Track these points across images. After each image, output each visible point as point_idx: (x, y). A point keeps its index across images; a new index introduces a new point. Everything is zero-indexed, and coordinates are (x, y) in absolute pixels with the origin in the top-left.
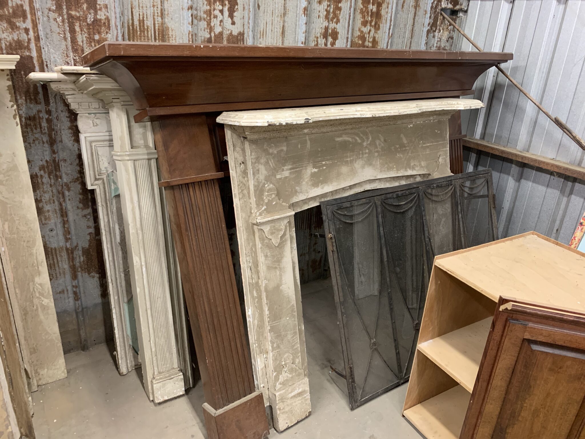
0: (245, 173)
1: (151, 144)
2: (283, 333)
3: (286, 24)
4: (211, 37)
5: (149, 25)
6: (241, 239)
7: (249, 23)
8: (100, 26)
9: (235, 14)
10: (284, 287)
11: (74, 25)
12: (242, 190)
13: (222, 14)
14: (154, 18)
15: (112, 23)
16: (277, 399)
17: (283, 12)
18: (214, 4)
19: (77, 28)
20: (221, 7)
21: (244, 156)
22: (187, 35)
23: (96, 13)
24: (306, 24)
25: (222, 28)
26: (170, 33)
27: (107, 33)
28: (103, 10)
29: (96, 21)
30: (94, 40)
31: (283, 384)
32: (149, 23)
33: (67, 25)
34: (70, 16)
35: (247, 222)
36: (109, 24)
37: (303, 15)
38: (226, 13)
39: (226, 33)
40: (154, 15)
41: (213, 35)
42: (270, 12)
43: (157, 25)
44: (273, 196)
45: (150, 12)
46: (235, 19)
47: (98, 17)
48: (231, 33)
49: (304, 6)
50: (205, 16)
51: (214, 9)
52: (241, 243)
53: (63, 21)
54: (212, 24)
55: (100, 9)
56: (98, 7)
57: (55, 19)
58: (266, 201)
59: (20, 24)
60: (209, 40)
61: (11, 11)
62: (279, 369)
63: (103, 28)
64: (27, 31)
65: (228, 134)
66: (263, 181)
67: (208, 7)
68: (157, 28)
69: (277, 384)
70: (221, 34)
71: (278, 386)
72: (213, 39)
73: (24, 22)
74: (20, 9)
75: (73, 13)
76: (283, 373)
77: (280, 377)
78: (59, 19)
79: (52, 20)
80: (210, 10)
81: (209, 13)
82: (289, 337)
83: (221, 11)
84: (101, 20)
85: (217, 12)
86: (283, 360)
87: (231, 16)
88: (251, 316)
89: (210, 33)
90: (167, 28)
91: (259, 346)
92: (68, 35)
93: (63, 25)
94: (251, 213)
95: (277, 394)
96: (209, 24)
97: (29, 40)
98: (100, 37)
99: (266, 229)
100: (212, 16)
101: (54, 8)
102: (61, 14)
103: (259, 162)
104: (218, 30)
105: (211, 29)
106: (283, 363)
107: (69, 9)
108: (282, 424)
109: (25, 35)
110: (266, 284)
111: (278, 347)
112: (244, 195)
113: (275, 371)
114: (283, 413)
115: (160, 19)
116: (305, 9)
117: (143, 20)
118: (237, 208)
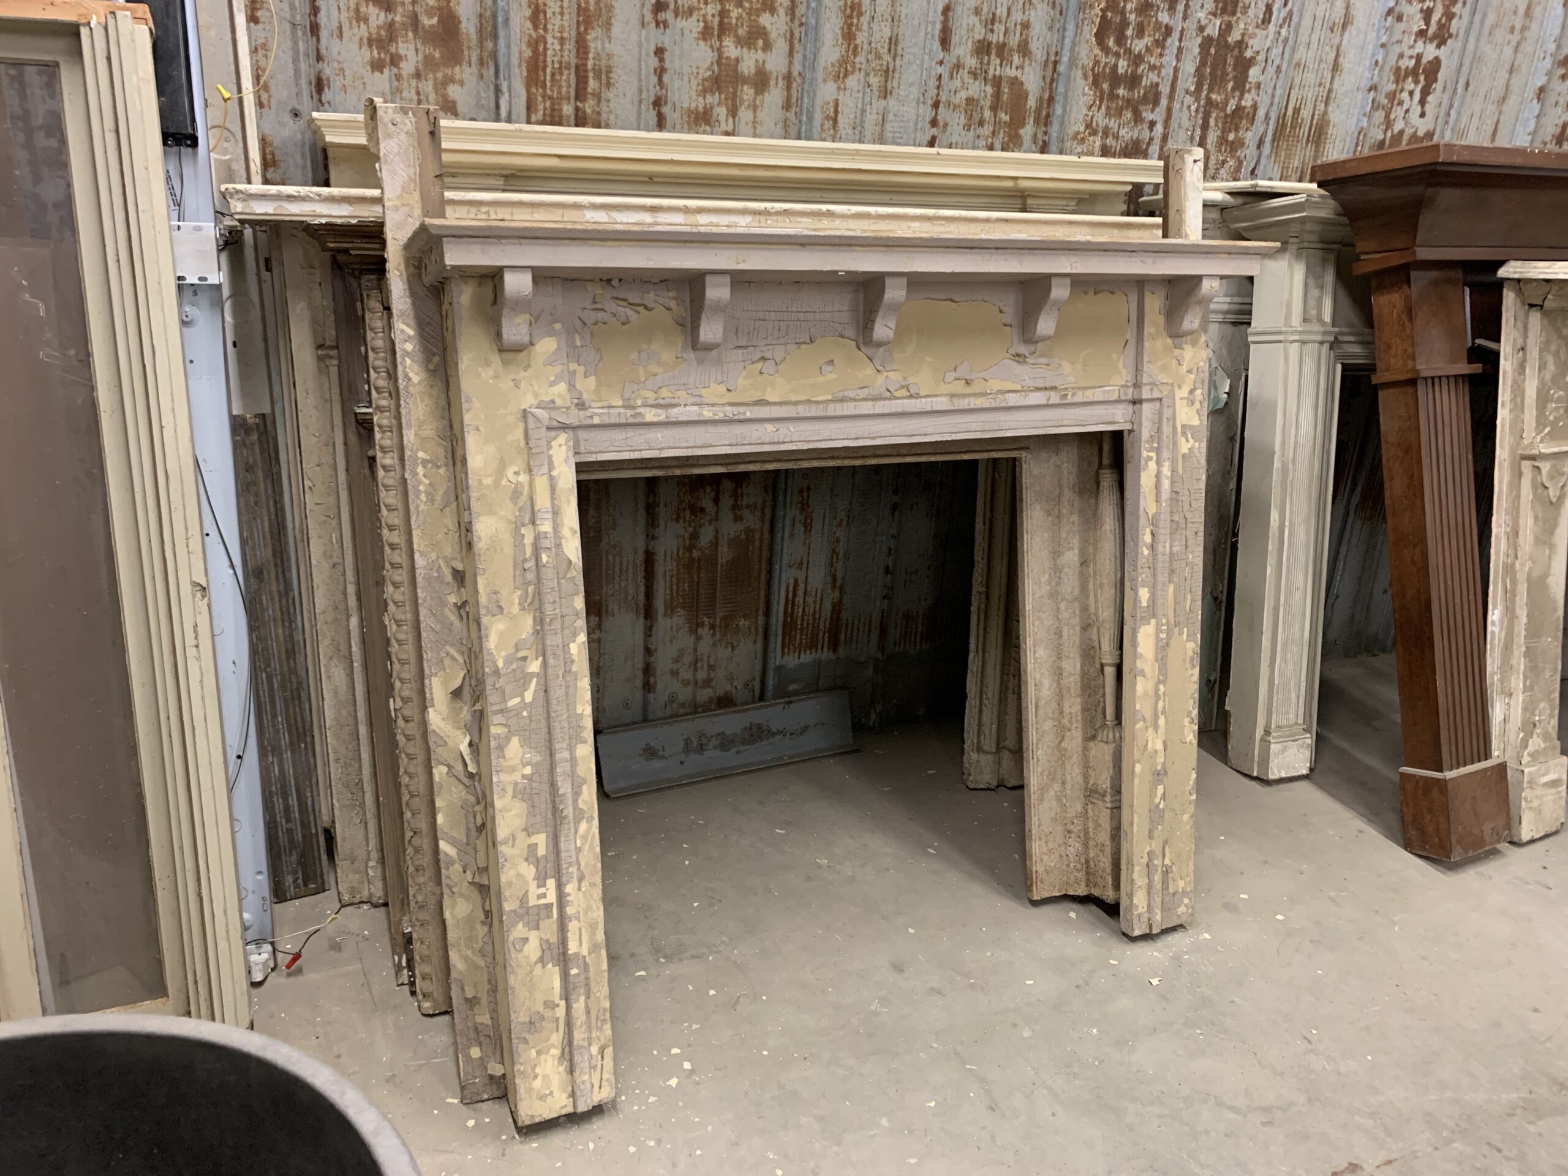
0: (1521, 367)
1: (1327, 317)
2: (1541, 665)
3: (1502, 118)
4: (1384, 139)
5: (1305, 116)
6: (1501, 482)
7: (1449, 115)
8: (1241, 118)
9: (1430, 98)
10: (1551, 580)
11: (1210, 116)
12: (1516, 396)
13: (1411, 99)
14: (1315, 106)
15: (1261, 113)
16: (1526, 780)
17: (1503, 94)
18: (1404, 80)
19: (1212, 122)
20: (1412, 87)
21: (1525, 336)
22: (1356, 134)
23: (1241, 98)
24: (1538, 117)
25: (1406, 124)
26: (1330, 132)
27: (1247, 129)
28: (1253, 91)
29: (1239, 108)
30: (1227, 141)
31: (1534, 756)
32: (1306, 113)
33: (1201, 115)
34: (1209, 101)
35: (1513, 452)
36: (1254, 115)
37: (1535, 101)
38: (1417, 96)
39: (1409, 131)
40: (1316, 101)
41: (1389, 134)
42: (1482, 95)
43: (1316, 117)
44: (1562, 411)
45: (1310, 94)
46: (1427, 107)
47: (1243, 103)
48: (1416, 132)
49: (1540, 84)
50: (1386, 101)
51: (1402, 90)
52: (1500, 489)
53: (1197, 110)
54: (1392, 117)
55: (1249, 91)
56: (1248, 86)
57: (1189, 107)
58: (1551, 418)
59: (1148, 116)
60: (1381, 144)
61: (1142, 92)
62: (1529, 727)
63: (1244, 122)
64: (1152, 124)
65: (1509, 298)
66: (1549, 384)
67: (1394, 87)
68: (1315, 122)
69: (1525, 753)
70: (1401, 133)
71: (1526, 759)
72: (1387, 142)
73: (1153, 111)
74: (1154, 90)
75: (1214, 96)
76: (1535, 736)
77: (1530, 742)
78: (1193, 108)
79: (1185, 108)
80: (1395, 92)
81: (1392, 96)
82: (1548, 674)
83: (1411, 93)
84: (1245, 107)
85: (1405, 95)
86: (1537, 712)
87: (1423, 102)
88: (1497, 623)
89: (1385, 133)
90: (1328, 122)
91: (1502, 681)
92: (1198, 132)
93: (1196, 117)
94: (1522, 437)
95: (1526, 770)
96: (1387, 116)
97: (1151, 139)
98: (1236, 135)
99: (1545, 467)
100: (1396, 102)
101: (1192, 88)
102: (1197, 100)
103: (1548, 351)
104: (1398, 126)
105: (1388, 123)
106: (1537, 718)
107: (1211, 90)
108: (1526, 832)
109: (1147, 132)
110: (1530, 568)
111: (1531, 688)
112: (1516, 404)
113: (1523, 731)
114: (1531, 808)
115: (1323, 105)
116: (1542, 90)
117: (1300, 109)
118: (1503, 425)
